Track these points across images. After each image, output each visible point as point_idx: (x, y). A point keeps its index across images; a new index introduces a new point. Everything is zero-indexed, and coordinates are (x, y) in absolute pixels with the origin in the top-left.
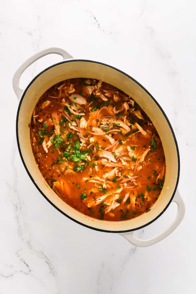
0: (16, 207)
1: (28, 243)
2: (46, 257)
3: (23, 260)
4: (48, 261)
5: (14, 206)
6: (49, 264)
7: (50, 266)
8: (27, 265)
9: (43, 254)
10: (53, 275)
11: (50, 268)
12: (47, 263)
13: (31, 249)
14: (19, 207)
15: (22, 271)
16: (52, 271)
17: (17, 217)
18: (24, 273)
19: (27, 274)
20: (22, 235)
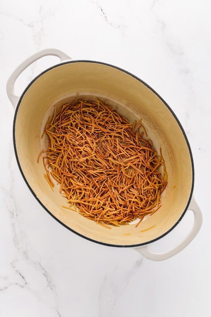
0: (12, 214)
1: (25, 253)
2: (44, 268)
3: (18, 272)
4: (45, 273)
5: (10, 213)
6: (46, 277)
7: (47, 278)
8: (23, 277)
9: (41, 265)
10: (51, 289)
11: (47, 281)
12: (45, 275)
13: (27, 259)
14: (15, 214)
15: (17, 284)
16: (50, 284)
17: (13, 225)
18: (20, 286)
19: (23, 287)
20: (18, 244)
